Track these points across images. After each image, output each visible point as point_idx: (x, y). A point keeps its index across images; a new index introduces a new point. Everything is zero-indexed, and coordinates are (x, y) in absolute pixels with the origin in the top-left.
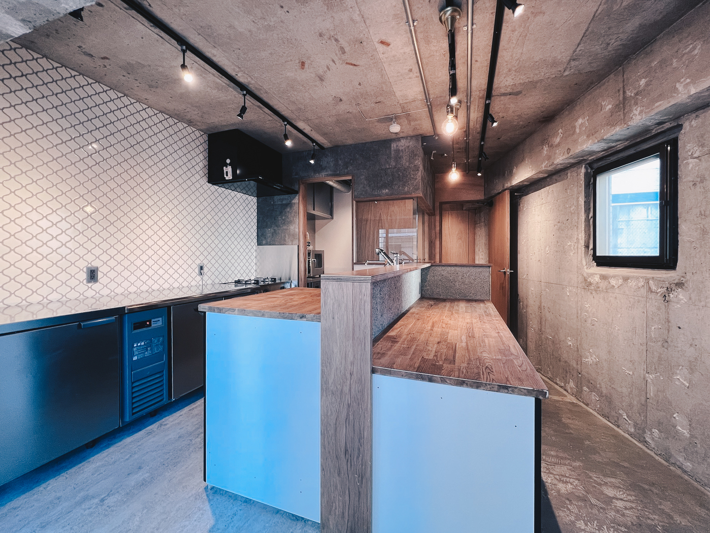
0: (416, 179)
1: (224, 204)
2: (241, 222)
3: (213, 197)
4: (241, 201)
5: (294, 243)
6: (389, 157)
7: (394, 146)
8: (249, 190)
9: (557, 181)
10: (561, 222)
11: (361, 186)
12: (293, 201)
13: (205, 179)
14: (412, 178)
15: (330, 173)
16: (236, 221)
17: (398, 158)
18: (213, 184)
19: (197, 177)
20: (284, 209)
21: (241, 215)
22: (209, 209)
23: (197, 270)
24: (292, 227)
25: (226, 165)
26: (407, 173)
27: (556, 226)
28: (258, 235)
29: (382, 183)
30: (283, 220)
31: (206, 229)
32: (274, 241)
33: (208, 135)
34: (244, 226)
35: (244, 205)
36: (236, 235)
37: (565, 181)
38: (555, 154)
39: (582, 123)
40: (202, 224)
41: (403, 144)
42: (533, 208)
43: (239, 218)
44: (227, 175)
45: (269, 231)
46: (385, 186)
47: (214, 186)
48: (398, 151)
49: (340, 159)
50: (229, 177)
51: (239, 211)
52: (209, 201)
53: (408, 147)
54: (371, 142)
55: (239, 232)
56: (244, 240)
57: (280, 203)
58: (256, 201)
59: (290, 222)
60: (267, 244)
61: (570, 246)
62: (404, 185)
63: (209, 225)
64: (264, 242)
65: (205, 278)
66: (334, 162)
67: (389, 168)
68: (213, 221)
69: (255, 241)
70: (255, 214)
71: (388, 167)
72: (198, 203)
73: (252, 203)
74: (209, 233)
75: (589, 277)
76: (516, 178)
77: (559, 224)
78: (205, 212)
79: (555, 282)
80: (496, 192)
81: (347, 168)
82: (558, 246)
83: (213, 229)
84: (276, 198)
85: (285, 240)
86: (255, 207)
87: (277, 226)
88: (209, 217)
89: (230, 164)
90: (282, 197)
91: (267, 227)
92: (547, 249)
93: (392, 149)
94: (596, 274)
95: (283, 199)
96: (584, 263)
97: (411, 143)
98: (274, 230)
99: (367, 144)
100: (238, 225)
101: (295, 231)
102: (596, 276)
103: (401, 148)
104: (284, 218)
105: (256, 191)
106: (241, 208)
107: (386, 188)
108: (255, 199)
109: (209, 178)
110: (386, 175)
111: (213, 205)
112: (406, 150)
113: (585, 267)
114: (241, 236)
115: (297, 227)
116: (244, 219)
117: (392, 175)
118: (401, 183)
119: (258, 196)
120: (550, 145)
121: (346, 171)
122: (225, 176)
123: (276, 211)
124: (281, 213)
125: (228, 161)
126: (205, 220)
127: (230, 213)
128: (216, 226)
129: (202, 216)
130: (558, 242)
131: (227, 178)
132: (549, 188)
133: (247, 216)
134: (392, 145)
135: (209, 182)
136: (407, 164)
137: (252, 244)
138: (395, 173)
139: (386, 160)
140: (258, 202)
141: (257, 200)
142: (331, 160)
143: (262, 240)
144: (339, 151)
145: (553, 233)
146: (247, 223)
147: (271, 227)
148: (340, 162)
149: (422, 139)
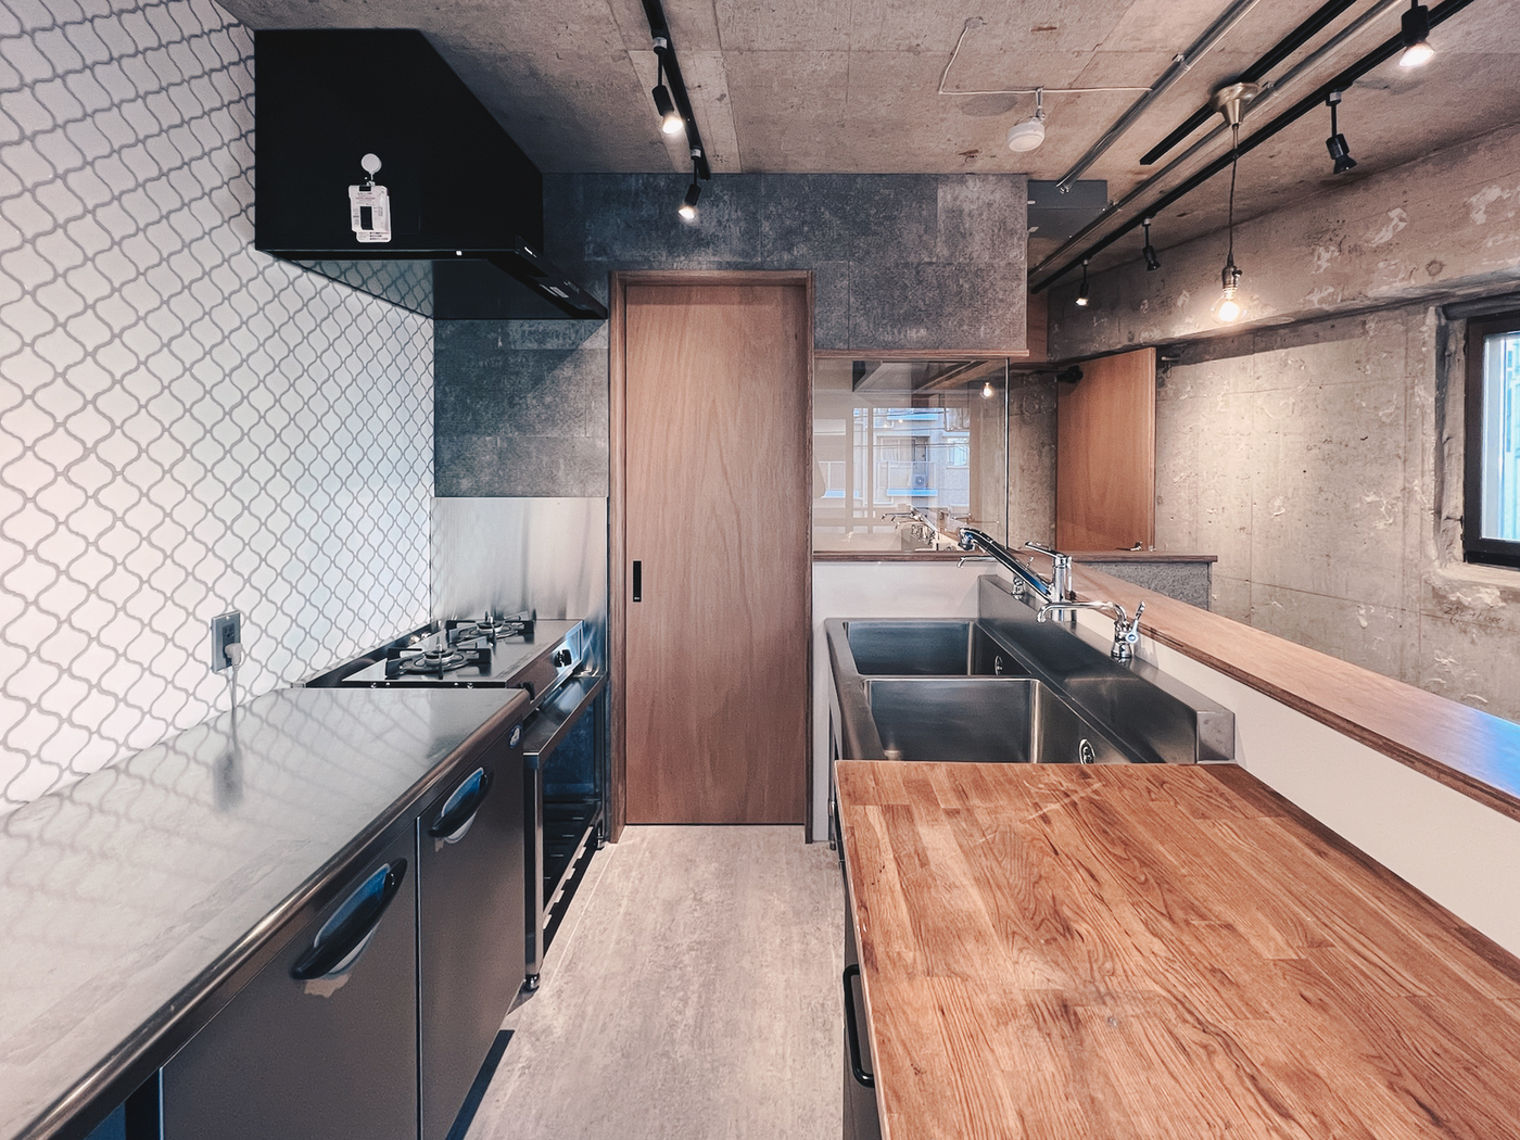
0: (1012, 304)
1: (321, 345)
2: (384, 413)
3: (276, 314)
4: (384, 330)
5: (590, 490)
6: (930, 226)
7: (945, 196)
8: (411, 289)
9: (1317, 339)
10: (1334, 440)
11: (839, 312)
12: (587, 345)
13: (245, 230)
14: (1001, 301)
15: (728, 258)
16: (364, 410)
17: (958, 235)
18: (279, 256)
19: (207, 215)
20: (551, 370)
21: (384, 386)
22: (261, 363)
23: (207, 651)
24: (581, 435)
25: (361, 179)
26: (987, 285)
27: (1314, 451)
28: (436, 460)
29: (906, 306)
30: (548, 407)
31: (246, 452)
32: (509, 481)
33: (257, 33)
34: (394, 428)
35: (393, 346)
36: (365, 468)
37: (1357, 342)
38: (1369, 272)
39: (1500, 200)
40: (228, 434)
41: (972, 195)
42: (1219, 398)
43: (375, 397)
44: (367, 223)
45: (485, 448)
46: (914, 318)
47: (285, 266)
48: (956, 213)
49: (768, 218)
50: (381, 232)
51: (375, 369)
52: (261, 328)
53: (990, 205)
54: (873, 175)
55: (375, 454)
56: (394, 482)
57: (535, 346)
58: (431, 333)
59: (577, 416)
60: (477, 492)
61: (1375, 505)
62: (975, 321)
63: (262, 435)
64: (465, 484)
65: (246, 671)
66: (742, 224)
67: (931, 263)
68: (278, 419)
69: (429, 479)
70: (429, 381)
71: (927, 260)
72: (209, 335)
73: (419, 341)
74: (262, 471)
75: (1454, 590)
76: (1188, 320)
77: (1326, 447)
78: (244, 379)
79: (1309, 589)
80: (1096, 347)
81: (790, 250)
82: (1321, 499)
83: (278, 453)
84: (516, 328)
85: (552, 478)
86: (429, 356)
87: (519, 428)
88: (262, 399)
89: (380, 179)
90: (542, 325)
91: (477, 427)
92: (1277, 503)
93: (940, 204)
94: (1486, 586)
95: (545, 335)
96: (1432, 551)
97: (1000, 195)
98: (510, 440)
99: (859, 180)
100: (375, 426)
101: (594, 446)
102: (1483, 590)
103: (967, 207)
104: (548, 399)
105: (431, 297)
106: (385, 358)
107: (918, 322)
108: (428, 327)
109: (259, 226)
110: (920, 282)
111: (276, 348)
112: (981, 214)
113: (1437, 563)
114: (385, 468)
115: (602, 432)
116: (394, 400)
117: (939, 286)
118: (967, 313)
119: (439, 315)
120: (1345, 247)
121: (786, 256)
122: (356, 227)
123: (517, 374)
124: (537, 381)
125: (371, 163)
126: (245, 416)
127: (344, 378)
128: (292, 437)
129: (226, 394)
130: (1321, 490)
131: (363, 236)
132: (1287, 354)
133: (402, 388)
134: (940, 194)
135: (261, 243)
136: (986, 257)
137: (420, 492)
138: (949, 282)
139: (920, 237)
140: (437, 337)
141: (436, 330)
142: (734, 216)
143: (457, 476)
144: (763, 192)
145: (1304, 467)
146: (403, 415)
147: (496, 430)
148: (766, 227)
149: (1029, 186)
